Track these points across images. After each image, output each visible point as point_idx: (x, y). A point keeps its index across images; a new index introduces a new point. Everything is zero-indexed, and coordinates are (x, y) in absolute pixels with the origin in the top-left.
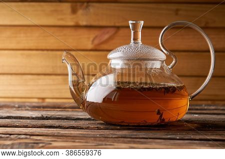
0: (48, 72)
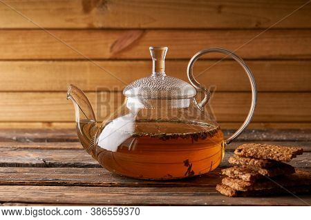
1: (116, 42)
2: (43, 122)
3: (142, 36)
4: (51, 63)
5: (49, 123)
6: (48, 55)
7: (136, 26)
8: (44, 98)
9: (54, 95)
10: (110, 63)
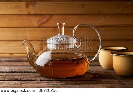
0: (14, 39)
1: (40, 20)
2: (9, 54)
3: (50, 18)
4: (12, 29)
5: (12, 54)
6: (11, 25)
7: (48, 13)
8: (9, 43)
9: (13, 42)
10: (37, 29)
